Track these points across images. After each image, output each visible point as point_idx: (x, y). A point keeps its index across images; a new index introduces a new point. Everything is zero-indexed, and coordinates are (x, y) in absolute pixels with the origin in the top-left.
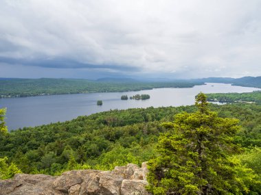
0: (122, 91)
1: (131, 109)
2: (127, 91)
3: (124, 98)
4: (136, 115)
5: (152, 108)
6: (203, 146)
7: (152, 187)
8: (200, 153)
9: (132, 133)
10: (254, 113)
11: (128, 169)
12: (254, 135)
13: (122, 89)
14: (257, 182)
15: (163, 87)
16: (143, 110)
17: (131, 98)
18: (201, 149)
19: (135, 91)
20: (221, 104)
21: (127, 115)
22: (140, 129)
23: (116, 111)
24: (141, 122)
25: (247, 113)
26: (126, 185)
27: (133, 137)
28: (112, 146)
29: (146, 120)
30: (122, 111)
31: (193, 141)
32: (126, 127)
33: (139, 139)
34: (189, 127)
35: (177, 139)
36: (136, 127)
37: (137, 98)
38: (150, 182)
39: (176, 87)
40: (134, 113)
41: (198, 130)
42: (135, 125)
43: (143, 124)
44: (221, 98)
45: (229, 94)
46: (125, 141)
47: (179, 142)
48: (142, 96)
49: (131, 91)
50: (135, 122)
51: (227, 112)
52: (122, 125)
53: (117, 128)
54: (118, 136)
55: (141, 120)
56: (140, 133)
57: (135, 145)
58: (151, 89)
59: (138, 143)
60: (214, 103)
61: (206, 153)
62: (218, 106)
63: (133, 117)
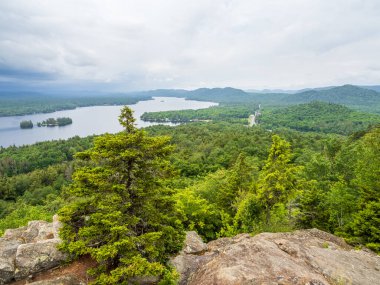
0: (21, 115)
1: (40, 144)
2: (31, 114)
3: (27, 126)
4: (51, 151)
5: (78, 138)
6: (132, 176)
7: (66, 244)
8: (129, 185)
9: (46, 181)
10: (212, 134)
11: (28, 230)
12: (211, 160)
13: (21, 110)
14: (211, 213)
15: (93, 105)
16: (63, 142)
17: (39, 125)
18: (130, 180)
19: (45, 112)
20: (174, 125)
21: (35, 153)
22: (60, 172)
23: (13, 149)
24: (61, 162)
25: (204, 134)
26: (23, 251)
27: (49, 187)
28: (11, 208)
29: (70, 158)
30: (24, 148)
31: (119, 171)
32: (34, 173)
33: (58, 189)
34: (111, 152)
35: (97, 172)
36: (52, 170)
37: (51, 123)
38: (65, 238)
39: (112, 104)
40: (46, 148)
41: (123, 154)
42: (50, 168)
43: (64, 165)
44: (174, 117)
45: (183, 111)
46: (35, 197)
47: (100, 175)
48: (59, 120)
49: (37, 112)
50: (51, 163)
51: (181, 135)
52: (26, 172)
53: (18, 177)
54: (20, 191)
55: (60, 158)
56: (61, 178)
57: (52, 199)
58: (74, 108)
59: (59, 194)
60: (165, 124)
61: (137, 184)
62: (170, 128)
63: (45, 155)
